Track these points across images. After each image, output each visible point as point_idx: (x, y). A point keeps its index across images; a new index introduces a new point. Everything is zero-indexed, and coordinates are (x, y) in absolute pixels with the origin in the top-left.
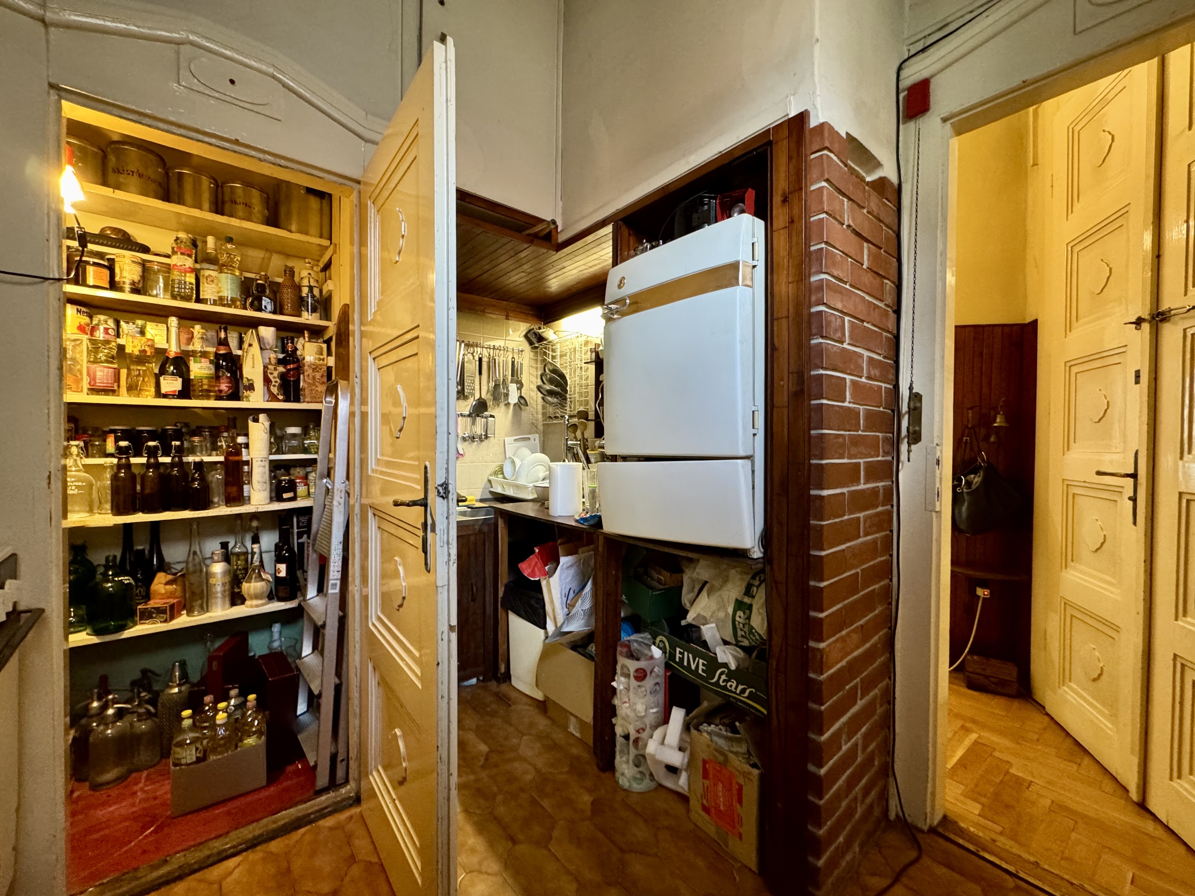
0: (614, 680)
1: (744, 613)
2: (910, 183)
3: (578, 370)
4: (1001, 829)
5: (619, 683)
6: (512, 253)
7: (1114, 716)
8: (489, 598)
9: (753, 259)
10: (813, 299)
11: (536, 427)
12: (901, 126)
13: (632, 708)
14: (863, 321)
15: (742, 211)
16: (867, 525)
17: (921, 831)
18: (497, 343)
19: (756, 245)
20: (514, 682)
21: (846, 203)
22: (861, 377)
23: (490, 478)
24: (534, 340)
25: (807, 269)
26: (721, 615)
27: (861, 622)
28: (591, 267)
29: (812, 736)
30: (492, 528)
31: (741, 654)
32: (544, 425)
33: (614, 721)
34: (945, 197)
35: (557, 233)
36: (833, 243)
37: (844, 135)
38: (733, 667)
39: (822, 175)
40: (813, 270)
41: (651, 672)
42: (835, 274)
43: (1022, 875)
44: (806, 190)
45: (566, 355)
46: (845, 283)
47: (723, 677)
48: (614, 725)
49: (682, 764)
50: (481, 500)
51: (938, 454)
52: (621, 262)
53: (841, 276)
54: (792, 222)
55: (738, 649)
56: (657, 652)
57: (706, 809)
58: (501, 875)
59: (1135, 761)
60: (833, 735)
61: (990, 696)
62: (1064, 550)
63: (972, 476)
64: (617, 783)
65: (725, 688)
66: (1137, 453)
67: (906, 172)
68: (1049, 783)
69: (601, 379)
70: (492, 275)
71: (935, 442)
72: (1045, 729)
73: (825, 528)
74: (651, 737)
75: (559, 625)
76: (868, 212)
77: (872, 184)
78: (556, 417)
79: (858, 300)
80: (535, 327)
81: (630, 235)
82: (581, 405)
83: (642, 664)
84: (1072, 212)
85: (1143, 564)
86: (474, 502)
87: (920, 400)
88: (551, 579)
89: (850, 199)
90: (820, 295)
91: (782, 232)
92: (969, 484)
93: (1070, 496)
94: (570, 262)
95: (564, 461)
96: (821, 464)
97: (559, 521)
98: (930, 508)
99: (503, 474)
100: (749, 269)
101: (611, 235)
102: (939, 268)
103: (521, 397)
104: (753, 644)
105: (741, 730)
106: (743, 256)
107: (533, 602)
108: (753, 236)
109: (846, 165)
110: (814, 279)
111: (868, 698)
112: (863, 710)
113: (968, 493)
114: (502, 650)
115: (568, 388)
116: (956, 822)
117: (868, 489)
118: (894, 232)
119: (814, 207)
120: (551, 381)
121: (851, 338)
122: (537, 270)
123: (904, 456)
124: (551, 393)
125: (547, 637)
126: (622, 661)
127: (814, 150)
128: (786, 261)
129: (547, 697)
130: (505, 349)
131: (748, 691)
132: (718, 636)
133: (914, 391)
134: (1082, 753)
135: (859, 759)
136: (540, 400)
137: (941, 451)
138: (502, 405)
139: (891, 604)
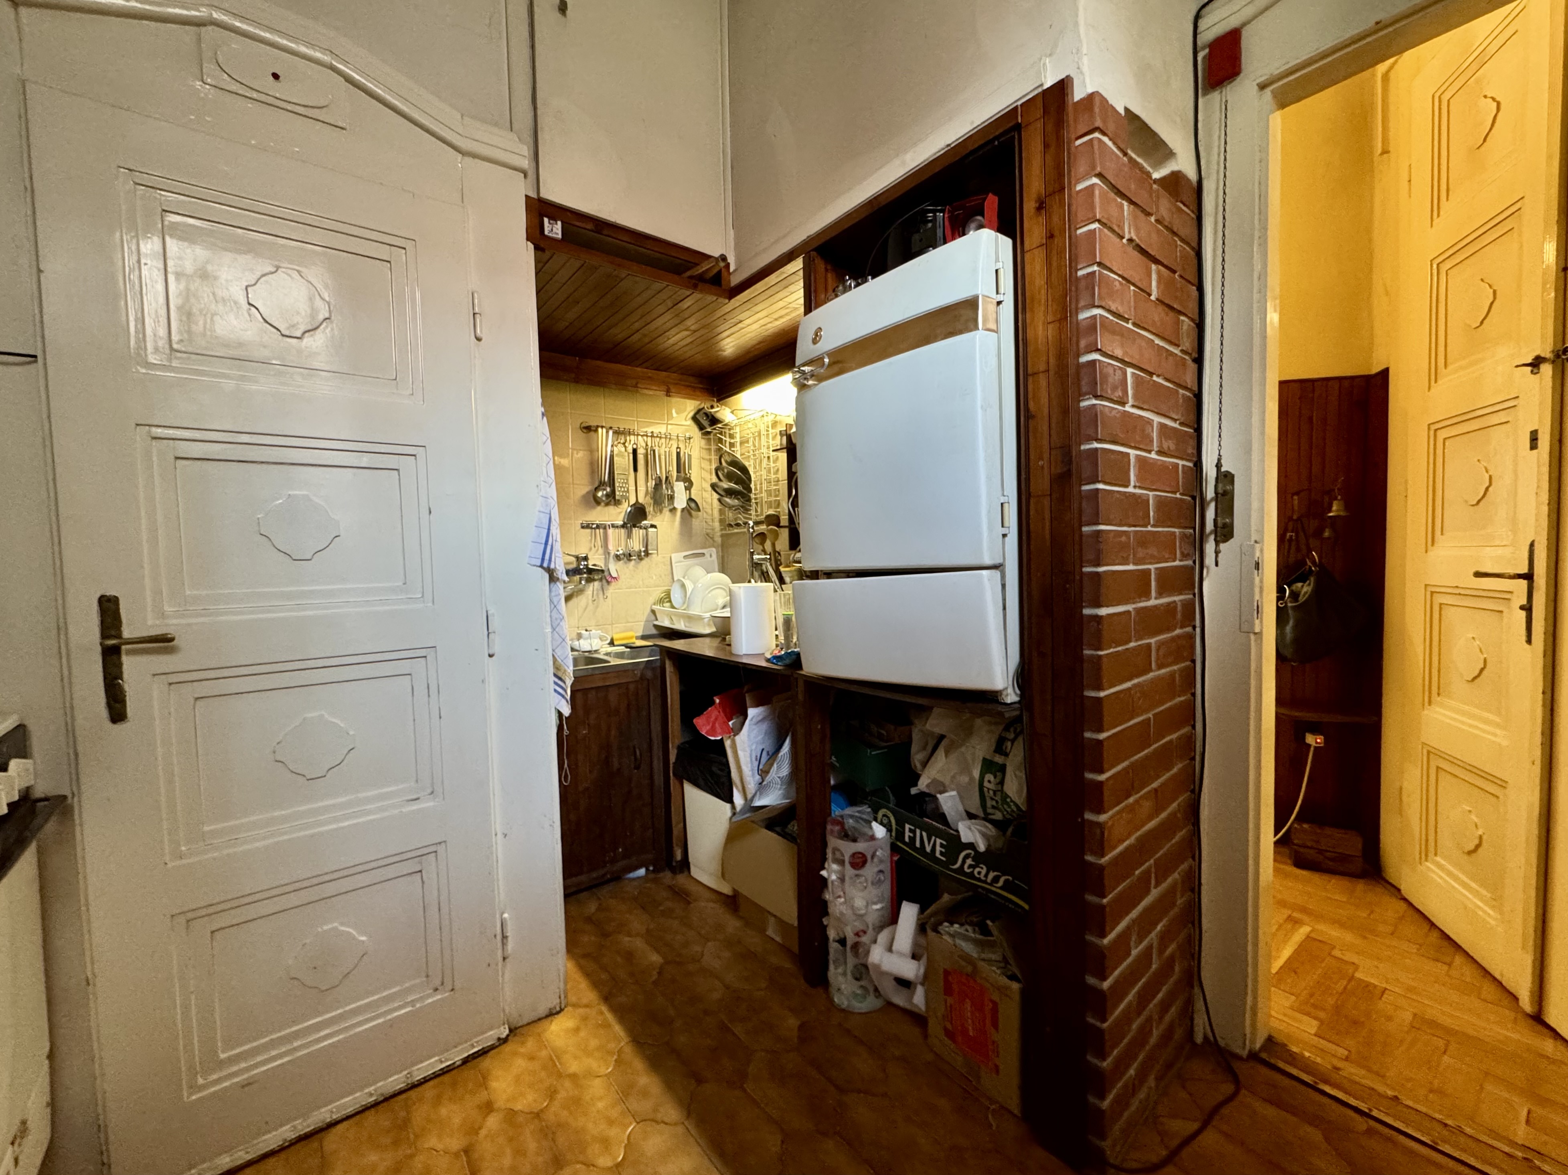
0: (823, 868)
1: (995, 777)
2: (1214, 177)
3: (765, 461)
4: (1346, 1053)
5: (831, 872)
6: (669, 303)
7: (1497, 901)
8: (657, 765)
9: (997, 293)
10: (1083, 343)
11: (712, 538)
12: (1200, 100)
13: (849, 902)
14: (1151, 374)
15: (980, 227)
16: (1161, 653)
17: (1239, 1058)
18: (656, 429)
19: (1001, 272)
20: (695, 872)
21: (1126, 208)
22: (1150, 452)
23: (654, 607)
24: (705, 423)
25: (1074, 300)
26: (965, 779)
27: (1155, 785)
28: (776, 319)
29: (1089, 938)
30: (659, 671)
31: (991, 830)
32: (722, 536)
33: (825, 921)
34: (1263, 197)
35: (729, 274)
36: (1108, 264)
37: (1122, 112)
38: (982, 848)
39: (1094, 168)
40: (1082, 303)
41: (873, 857)
42: (1113, 308)
43: (1375, 1113)
44: (1070, 189)
45: (747, 442)
46: (1127, 320)
47: (969, 861)
48: (826, 926)
49: (917, 976)
50: (644, 637)
51: (1258, 554)
52: (816, 307)
53: (1121, 310)
54: (1051, 236)
55: (987, 824)
56: (879, 831)
57: (950, 1034)
58: (683, 1123)
59: (1527, 960)
60: (1120, 936)
61: (1326, 877)
62: (1427, 683)
63: (1300, 585)
64: (831, 1001)
65: (971, 875)
66: (1532, 545)
67: (1208, 162)
68: (1410, 989)
69: (793, 470)
70: (645, 335)
71: (1253, 539)
72: (1402, 918)
73: (1105, 660)
74: (875, 942)
75: (749, 796)
76: (1157, 221)
77: (1162, 181)
78: (738, 525)
79: (1144, 344)
80: (706, 405)
81: (826, 270)
82: (770, 507)
83: (860, 846)
84: (1438, 216)
85: (1541, 696)
86: (634, 640)
87: (1232, 482)
88: (737, 738)
89: (1131, 202)
90: (1092, 338)
91: (1036, 252)
92: (1295, 595)
93: (1436, 608)
94: (747, 313)
95: (749, 582)
96: (1097, 573)
97: (745, 661)
98: (1245, 627)
99: (670, 601)
100: (992, 307)
101: (801, 273)
102: (1256, 296)
103: (691, 500)
104: (1008, 816)
105: (995, 932)
106: (984, 288)
107: (714, 769)
108: (997, 260)
109: (1125, 154)
110: (1083, 316)
111: (1164, 886)
112: (1160, 900)
113: (1293, 608)
114: (676, 831)
115: (752, 486)
116: (1286, 1045)
117: (1162, 605)
118: (1193, 248)
119: (1081, 214)
120: (730, 477)
121: (1135, 397)
122: (703, 327)
123: (1209, 559)
124: (730, 492)
125: (734, 814)
126: (833, 842)
127: (1080, 134)
128: (1043, 292)
129: (734, 890)
130: (668, 437)
131: (1002, 879)
132: (961, 808)
133: (1223, 469)
134: (1453, 949)
135: (1154, 966)
136: (716, 503)
137: (1262, 551)
138: (666, 511)
139: (1193, 759)
